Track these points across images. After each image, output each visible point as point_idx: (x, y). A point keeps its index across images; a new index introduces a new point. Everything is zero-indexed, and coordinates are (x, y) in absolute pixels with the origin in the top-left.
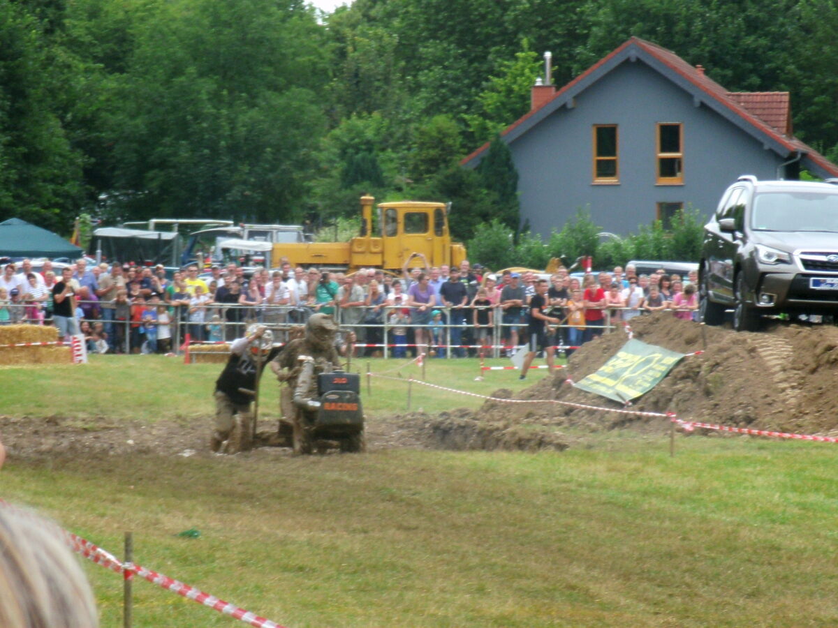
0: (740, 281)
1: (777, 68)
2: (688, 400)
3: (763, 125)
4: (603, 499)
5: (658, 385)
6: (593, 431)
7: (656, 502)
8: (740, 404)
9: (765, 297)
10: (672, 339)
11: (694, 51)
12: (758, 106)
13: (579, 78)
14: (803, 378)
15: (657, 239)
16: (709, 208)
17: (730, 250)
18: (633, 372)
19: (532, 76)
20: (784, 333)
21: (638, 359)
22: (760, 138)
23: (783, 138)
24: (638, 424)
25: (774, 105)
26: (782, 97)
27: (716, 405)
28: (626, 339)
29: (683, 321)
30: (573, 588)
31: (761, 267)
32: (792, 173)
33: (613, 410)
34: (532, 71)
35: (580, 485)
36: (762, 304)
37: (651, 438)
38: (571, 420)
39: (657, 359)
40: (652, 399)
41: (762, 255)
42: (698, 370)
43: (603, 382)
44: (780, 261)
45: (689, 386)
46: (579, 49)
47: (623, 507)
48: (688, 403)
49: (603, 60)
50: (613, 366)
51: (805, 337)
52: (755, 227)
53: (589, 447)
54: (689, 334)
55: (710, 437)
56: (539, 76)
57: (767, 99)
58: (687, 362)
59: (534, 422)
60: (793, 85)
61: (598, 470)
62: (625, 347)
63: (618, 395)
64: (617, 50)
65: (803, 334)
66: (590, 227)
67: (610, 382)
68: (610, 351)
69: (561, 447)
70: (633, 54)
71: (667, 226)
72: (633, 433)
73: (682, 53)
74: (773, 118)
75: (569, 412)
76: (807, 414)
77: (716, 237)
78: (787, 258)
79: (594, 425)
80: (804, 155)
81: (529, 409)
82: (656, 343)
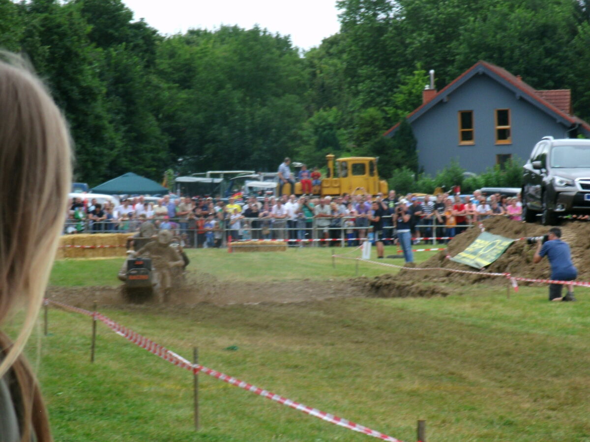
0: (545, 197)
1: (563, 77)
2: (516, 266)
3: (555, 109)
4: (470, 323)
5: (500, 257)
6: (463, 285)
7: (500, 325)
8: (547, 267)
9: (559, 206)
10: (506, 231)
11: (515, 67)
12: (554, 98)
13: (450, 84)
14: (583, 252)
15: (497, 176)
16: (526, 157)
17: (538, 180)
18: (485, 251)
19: (424, 84)
20: (571, 226)
21: (488, 243)
22: (554, 116)
23: (568, 116)
24: (488, 281)
25: (562, 97)
26: (566, 93)
27: (533, 268)
28: (480, 232)
30: (452, 374)
31: (557, 189)
32: (573, 135)
33: (474, 273)
34: (423, 81)
35: (456, 316)
36: (558, 210)
37: (497, 288)
38: (450, 279)
39: (498, 243)
40: (497, 266)
41: (557, 180)
42: (521, 248)
43: (468, 257)
44: (567, 185)
45: (516, 258)
46: (450, 68)
47: (479, 327)
48: (517, 268)
49: (463, 74)
50: (473, 247)
51: (583, 228)
52: (553, 165)
53: (461, 294)
54: (517, 228)
55: (531, 286)
56: (427, 84)
57: (557, 94)
58: (516, 244)
59: (429, 281)
60: (573, 86)
61: (466, 307)
62: (479, 236)
63: (477, 264)
64: (472, 68)
65: (581, 227)
66: (458, 170)
67: (472, 257)
68: (471, 239)
69: (445, 295)
70: (481, 70)
71: (503, 167)
72: (486, 286)
73: (509, 69)
74: (562, 105)
75: (449, 274)
76: (586, 272)
77: (531, 172)
78: (571, 183)
79: (463, 281)
80: (580, 125)
81: (425, 274)
82: (498, 234)
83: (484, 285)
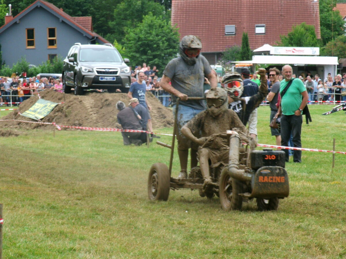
0: (76, 78)
1: (87, 9)
2: (60, 118)
3: (83, 28)
4: (31, 151)
5: (49, 114)
6: (28, 130)
7: (49, 152)
8: (77, 119)
9: (84, 84)
10: (54, 98)
11: (59, 3)
12: (81, 21)
13: (20, 13)
14: (98, 110)
15: (48, 67)
16: (65, 55)
17: (72, 68)
18: (41, 110)
19: (5, 12)
20: (91, 96)
21: (42, 105)
22: (82, 32)
23: (90, 32)
24: (43, 127)
25: (87, 21)
26: (90, 18)
27: (69, 120)
28: (38, 99)
29: (57, 92)
30: (20, 180)
31: (83, 74)
32: (93, 43)
33: (34, 122)
34: (5, 11)
35: (23, 147)
36: (84, 86)
37: (47, 131)
38: (20, 126)
39: (48, 105)
40: (47, 119)
41: (83, 70)
42: (62, 108)
43: (31, 113)
44: (89, 71)
45: (60, 114)
46: (20, 3)
47: (37, 154)
48: (60, 120)
49: (28, 7)
50: (34, 108)
51: (98, 97)
52: (80, 60)
53: (26, 135)
54: (59, 97)
55: (67, 131)
56: (7, 12)
57: (84, 19)
58: (59, 106)
59: (8, 127)
60: (93, 15)
61: (29, 142)
62: (38, 101)
63: (36, 117)
64: (33, 3)
65: (97, 96)
66: (26, 63)
67: (33, 113)
68: (33, 103)
69: (17, 135)
70: (39, 5)
71: (52, 62)
72: (41, 130)
73: (55, 4)
74: (86, 25)
75: (19, 123)
76: (99, 122)
77: (68, 64)
78: (92, 71)
79: (28, 128)
80: (97, 38)
81: (6, 123)
82: (48, 100)
83: (40, 130)
